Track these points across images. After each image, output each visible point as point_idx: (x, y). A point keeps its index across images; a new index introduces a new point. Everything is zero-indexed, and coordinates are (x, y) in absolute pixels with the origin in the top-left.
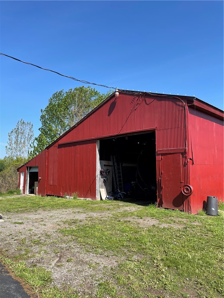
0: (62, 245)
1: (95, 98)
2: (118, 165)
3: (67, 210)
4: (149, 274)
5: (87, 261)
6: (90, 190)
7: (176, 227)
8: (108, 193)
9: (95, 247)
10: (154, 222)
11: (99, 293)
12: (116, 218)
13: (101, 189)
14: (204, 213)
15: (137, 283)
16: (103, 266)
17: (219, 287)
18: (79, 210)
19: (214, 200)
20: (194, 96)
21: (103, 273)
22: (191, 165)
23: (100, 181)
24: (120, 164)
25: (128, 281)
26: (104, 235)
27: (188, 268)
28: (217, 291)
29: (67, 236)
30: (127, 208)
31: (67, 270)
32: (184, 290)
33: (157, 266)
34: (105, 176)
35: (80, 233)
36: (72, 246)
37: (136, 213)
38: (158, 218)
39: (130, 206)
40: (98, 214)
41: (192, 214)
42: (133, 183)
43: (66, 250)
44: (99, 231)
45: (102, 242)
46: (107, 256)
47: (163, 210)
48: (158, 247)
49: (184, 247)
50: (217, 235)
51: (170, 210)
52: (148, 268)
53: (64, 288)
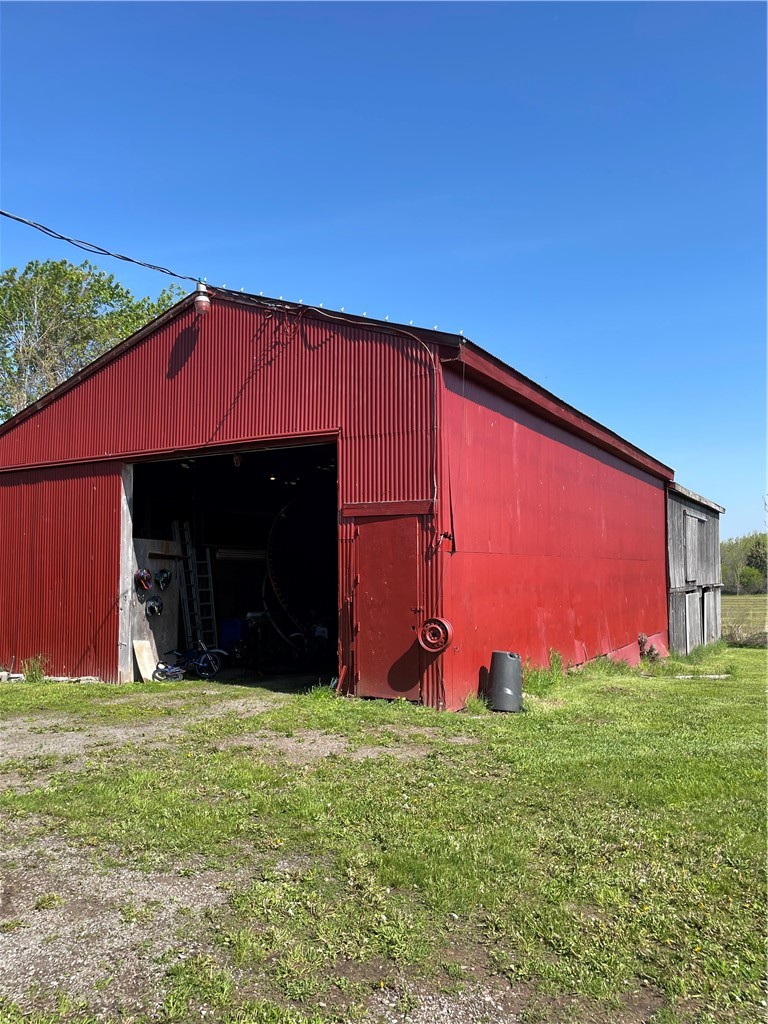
0: (8, 852)
1: (110, 309)
2: (201, 556)
3: (7, 724)
4: (334, 915)
5: (111, 898)
6: (95, 647)
7: (401, 755)
8: (163, 654)
9: (137, 849)
10: (331, 744)
11: (171, 1001)
12: (200, 739)
13: (137, 643)
14: (481, 705)
15: (298, 953)
16: (173, 908)
17: (550, 929)
18: (55, 722)
19: (510, 665)
20: (461, 333)
21: (178, 933)
22: (447, 555)
23: (134, 615)
24: (208, 551)
25: (267, 949)
26: (165, 804)
27: (453, 881)
28: (547, 942)
29: (23, 817)
30: (236, 705)
31: (40, 937)
32: (449, 952)
33: (359, 887)
34: (154, 593)
35: (75, 804)
36: (49, 852)
37: (268, 719)
38: (345, 732)
39: (245, 696)
40: (133, 731)
41: (448, 711)
42: (254, 618)
43: (28, 868)
44: (146, 792)
45: (162, 827)
46: (186, 874)
47: (356, 703)
48: (353, 823)
49: (434, 817)
50: (526, 772)
51: (380, 701)
52: (327, 897)
53: (40, 1003)
